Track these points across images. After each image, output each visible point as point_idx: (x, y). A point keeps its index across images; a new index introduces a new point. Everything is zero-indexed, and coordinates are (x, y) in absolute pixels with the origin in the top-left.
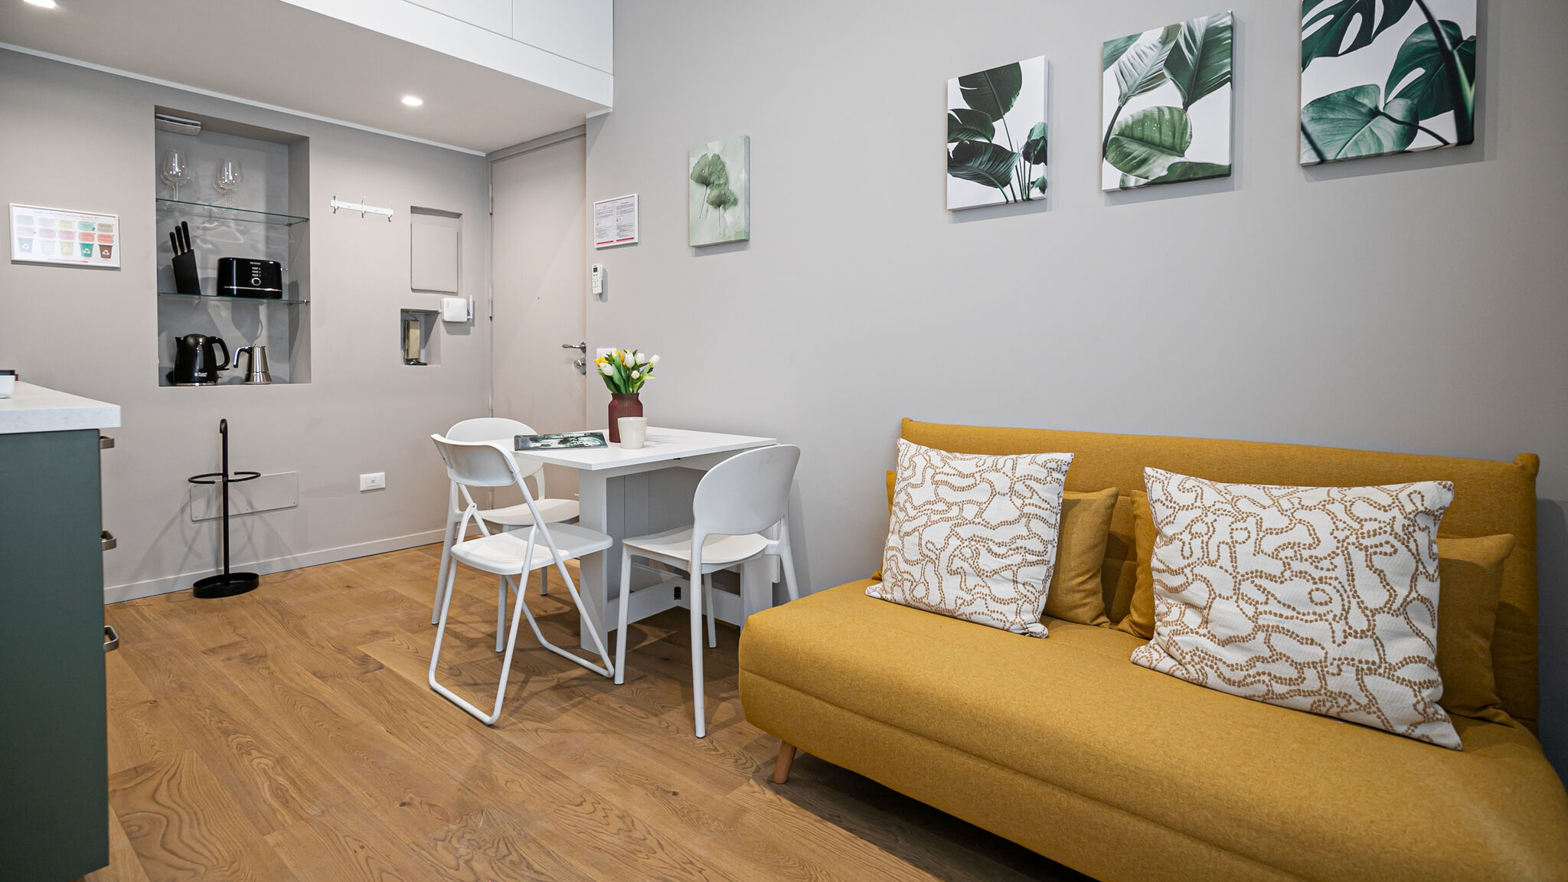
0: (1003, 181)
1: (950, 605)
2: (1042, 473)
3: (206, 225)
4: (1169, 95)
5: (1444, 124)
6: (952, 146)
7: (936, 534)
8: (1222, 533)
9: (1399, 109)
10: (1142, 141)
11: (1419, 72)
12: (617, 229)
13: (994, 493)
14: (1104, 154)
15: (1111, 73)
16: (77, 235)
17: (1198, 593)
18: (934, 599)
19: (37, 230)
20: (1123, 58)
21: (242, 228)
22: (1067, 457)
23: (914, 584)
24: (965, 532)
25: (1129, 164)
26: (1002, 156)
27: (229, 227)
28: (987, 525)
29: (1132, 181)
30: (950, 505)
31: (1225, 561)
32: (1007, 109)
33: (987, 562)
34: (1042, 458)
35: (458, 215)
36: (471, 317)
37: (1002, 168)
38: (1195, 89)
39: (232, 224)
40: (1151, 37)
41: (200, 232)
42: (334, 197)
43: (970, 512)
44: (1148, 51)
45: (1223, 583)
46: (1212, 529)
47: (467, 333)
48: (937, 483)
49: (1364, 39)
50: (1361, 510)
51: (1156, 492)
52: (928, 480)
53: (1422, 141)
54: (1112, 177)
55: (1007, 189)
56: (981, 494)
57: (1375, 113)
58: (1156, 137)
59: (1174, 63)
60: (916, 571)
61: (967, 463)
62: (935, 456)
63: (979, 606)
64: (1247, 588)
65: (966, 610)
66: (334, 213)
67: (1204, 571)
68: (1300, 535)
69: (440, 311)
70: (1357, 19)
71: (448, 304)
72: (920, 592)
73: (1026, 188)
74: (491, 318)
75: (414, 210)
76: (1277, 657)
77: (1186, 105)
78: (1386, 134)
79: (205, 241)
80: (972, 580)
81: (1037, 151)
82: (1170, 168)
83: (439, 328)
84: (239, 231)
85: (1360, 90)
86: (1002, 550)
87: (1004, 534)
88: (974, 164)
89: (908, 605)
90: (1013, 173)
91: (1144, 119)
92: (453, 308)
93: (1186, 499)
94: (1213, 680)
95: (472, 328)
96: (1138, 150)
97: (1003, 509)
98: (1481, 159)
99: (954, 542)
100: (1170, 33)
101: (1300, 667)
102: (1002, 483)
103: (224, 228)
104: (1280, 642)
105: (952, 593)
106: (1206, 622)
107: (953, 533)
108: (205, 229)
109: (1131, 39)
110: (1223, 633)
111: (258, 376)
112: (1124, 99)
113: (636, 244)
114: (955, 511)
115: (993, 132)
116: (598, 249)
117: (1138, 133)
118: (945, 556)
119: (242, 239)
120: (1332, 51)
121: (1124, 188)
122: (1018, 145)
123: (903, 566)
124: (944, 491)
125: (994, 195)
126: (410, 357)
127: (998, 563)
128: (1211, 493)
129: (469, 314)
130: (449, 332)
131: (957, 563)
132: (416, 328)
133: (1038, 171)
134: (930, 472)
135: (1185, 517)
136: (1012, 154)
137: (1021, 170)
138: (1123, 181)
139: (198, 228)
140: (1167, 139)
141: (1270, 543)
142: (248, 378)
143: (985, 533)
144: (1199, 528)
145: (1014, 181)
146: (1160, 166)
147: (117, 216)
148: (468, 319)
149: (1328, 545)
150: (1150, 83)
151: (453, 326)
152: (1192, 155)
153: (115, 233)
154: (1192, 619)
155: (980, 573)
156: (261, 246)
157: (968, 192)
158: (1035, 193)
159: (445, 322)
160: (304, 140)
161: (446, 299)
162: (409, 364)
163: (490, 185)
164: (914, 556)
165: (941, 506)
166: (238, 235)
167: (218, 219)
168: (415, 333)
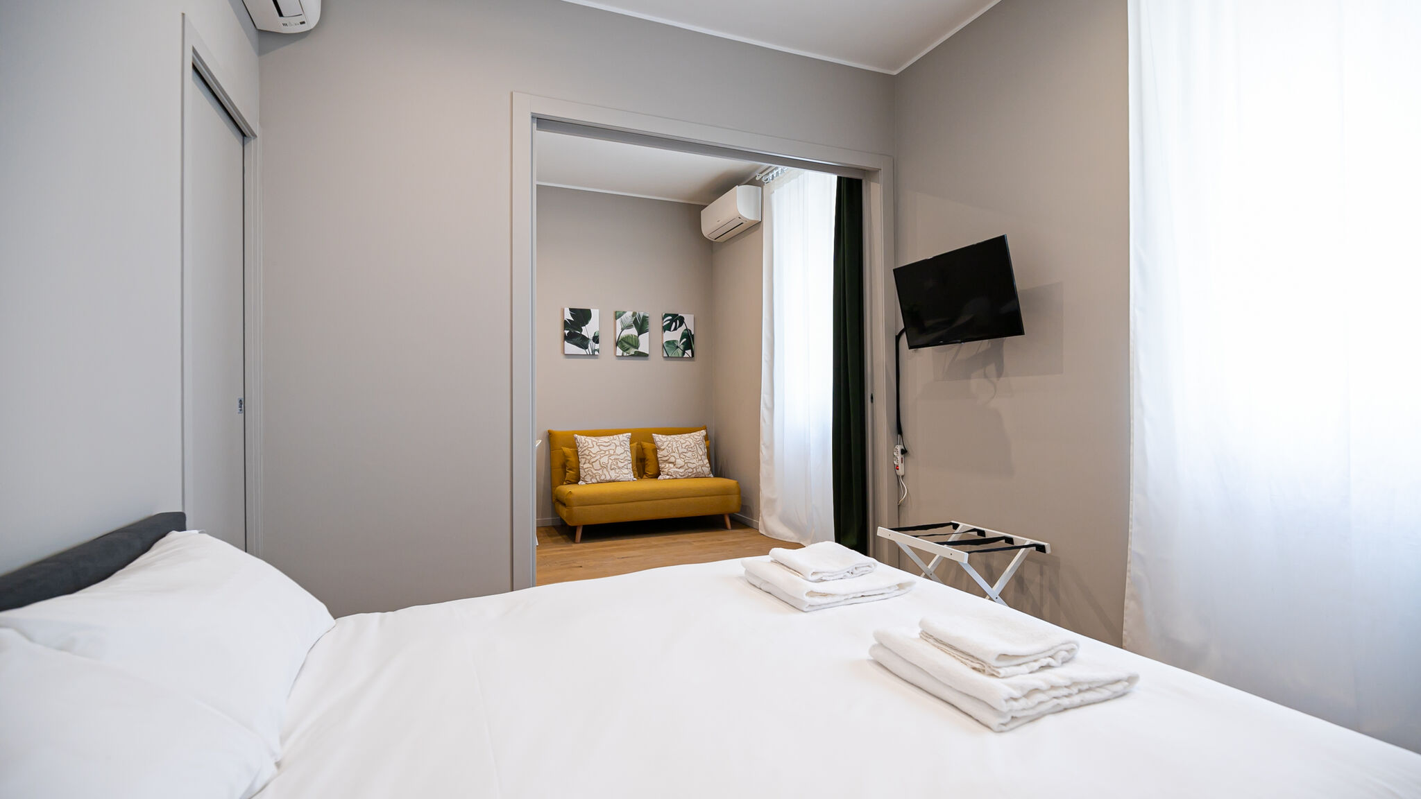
0: (586, 348)
1: (613, 478)
2: (626, 439)
4: (633, 331)
5: (689, 352)
6: (567, 332)
7: (605, 460)
8: (675, 446)
9: (682, 347)
10: (628, 343)
11: (685, 340)
13: (616, 446)
14: (617, 345)
15: (618, 321)
17: (672, 459)
18: (608, 478)
20: (622, 317)
22: (630, 434)
23: (600, 476)
24: (612, 458)
25: (625, 350)
26: (585, 339)
28: (618, 455)
29: (625, 354)
30: (605, 451)
31: (677, 451)
32: (587, 323)
33: (621, 465)
34: (625, 435)
37: (585, 343)
38: (641, 332)
40: (629, 314)
43: (612, 452)
44: (628, 317)
45: (677, 456)
46: (672, 445)
48: (599, 446)
49: (675, 329)
50: (696, 437)
51: (657, 439)
52: (595, 445)
53: (686, 355)
54: (619, 352)
55: (587, 350)
56: (613, 447)
57: (678, 347)
58: (631, 342)
59: (635, 322)
60: (600, 472)
61: (606, 439)
62: (594, 439)
63: (621, 476)
64: (682, 456)
65: (618, 478)
67: (673, 454)
68: (688, 443)
70: (674, 324)
72: (603, 477)
73: (594, 351)
76: (689, 468)
77: (639, 335)
78: (680, 352)
80: (617, 471)
81: (596, 339)
82: (635, 352)
85: (675, 341)
86: (622, 461)
87: (622, 457)
88: (575, 340)
89: (598, 482)
90: (589, 345)
91: (628, 337)
93: (665, 440)
94: (678, 476)
96: (627, 346)
97: (619, 450)
98: (694, 361)
99: (610, 461)
100: (634, 314)
101: (692, 469)
102: (618, 444)
104: (690, 465)
105: (613, 475)
106: (675, 465)
107: (609, 459)
109: (624, 312)
110: (679, 466)
112: (623, 330)
114: (607, 453)
115: (581, 330)
117: (626, 340)
118: (609, 466)
120: (670, 330)
121: (623, 355)
122: (591, 336)
123: (595, 472)
124: (601, 447)
125: (582, 351)
127: (623, 465)
128: (669, 438)
131: (613, 467)
133: (597, 346)
134: (594, 443)
135: (666, 444)
136: (588, 339)
137: (591, 344)
138: (623, 354)
140: (634, 344)
141: (684, 446)
143: (618, 457)
144: (670, 445)
145: (589, 348)
146: (632, 351)
149: (693, 445)
150: (629, 327)
152: (641, 349)
154: (671, 465)
155: (619, 468)
157: (571, 348)
158: (596, 353)
164: (599, 467)
165: (603, 452)
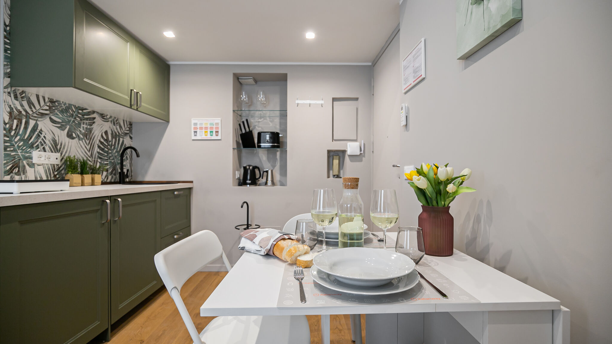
3: (260, 120)
12: (413, 73)
16: (209, 128)
19: (198, 128)
21: (271, 120)
27: (267, 120)
35: (357, 99)
36: (362, 152)
39: (268, 119)
41: (257, 124)
42: (297, 99)
47: (361, 161)
66: (297, 106)
69: (346, 150)
71: (350, 145)
74: (373, 152)
75: (334, 100)
79: (259, 127)
83: (347, 159)
84: (271, 122)
92: (352, 148)
95: (364, 158)
103: (265, 121)
108: (259, 122)
111: (269, 183)
113: (424, 79)
116: (406, 93)
119: (271, 124)
126: (334, 174)
129: (361, 151)
130: (351, 161)
132: (337, 160)
139: (257, 122)
142: (266, 184)
147: (220, 119)
148: (361, 154)
151: (354, 158)
153: (220, 126)
156: (278, 127)
159: (350, 156)
160: (286, 75)
161: (349, 144)
162: (334, 178)
163: (372, 79)
166: (270, 123)
167: (263, 117)
168: (336, 162)
